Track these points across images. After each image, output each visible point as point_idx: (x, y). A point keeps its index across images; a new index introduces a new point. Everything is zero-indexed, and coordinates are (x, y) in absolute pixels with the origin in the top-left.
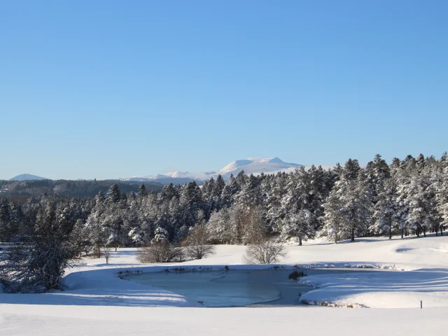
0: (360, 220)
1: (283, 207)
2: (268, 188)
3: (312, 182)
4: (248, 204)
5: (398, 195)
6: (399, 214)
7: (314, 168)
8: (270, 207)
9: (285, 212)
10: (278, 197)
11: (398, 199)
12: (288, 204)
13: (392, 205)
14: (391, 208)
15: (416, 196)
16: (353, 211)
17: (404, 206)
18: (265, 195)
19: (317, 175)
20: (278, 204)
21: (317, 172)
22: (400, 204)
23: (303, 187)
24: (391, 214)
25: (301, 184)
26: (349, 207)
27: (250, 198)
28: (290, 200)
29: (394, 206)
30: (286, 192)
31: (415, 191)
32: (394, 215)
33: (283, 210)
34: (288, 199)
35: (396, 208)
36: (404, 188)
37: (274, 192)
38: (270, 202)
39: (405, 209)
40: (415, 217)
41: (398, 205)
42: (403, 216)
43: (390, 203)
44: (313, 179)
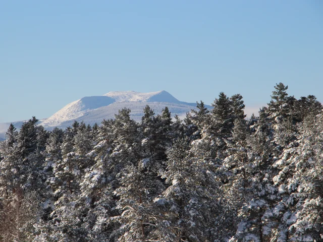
0: (193, 224)
1: (84, 194)
2: (57, 154)
3: (144, 141)
4: (14, 189)
5: (276, 171)
6: (276, 211)
7: (148, 112)
8: (60, 195)
9: (88, 205)
10: (75, 172)
11: (276, 179)
12: (95, 188)
13: (263, 192)
14: (262, 197)
15: (311, 171)
16: (181, 203)
17: (287, 194)
18: (50, 169)
19: (155, 128)
20: (75, 189)
21: (156, 120)
22: (281, 190)
23: (125, 153)
24: (263, 210)
25: (122, 147)
26: (172, 194)
27: (17, 176)
28: (99, 180)
29: (267, 193)
30: (92, 163)
31: (310, 162)
32: (268, 214)
33: (83, 200)
34: (95, 178)
35: (272, 197)
36: (289, 155)
37: (68, 163)
38: (59, 183)
39: (290, 200)
40: (308, 218)
41: (276, 192)
42: (287, 214)
43: (260, 187)
44: (146, 135)
